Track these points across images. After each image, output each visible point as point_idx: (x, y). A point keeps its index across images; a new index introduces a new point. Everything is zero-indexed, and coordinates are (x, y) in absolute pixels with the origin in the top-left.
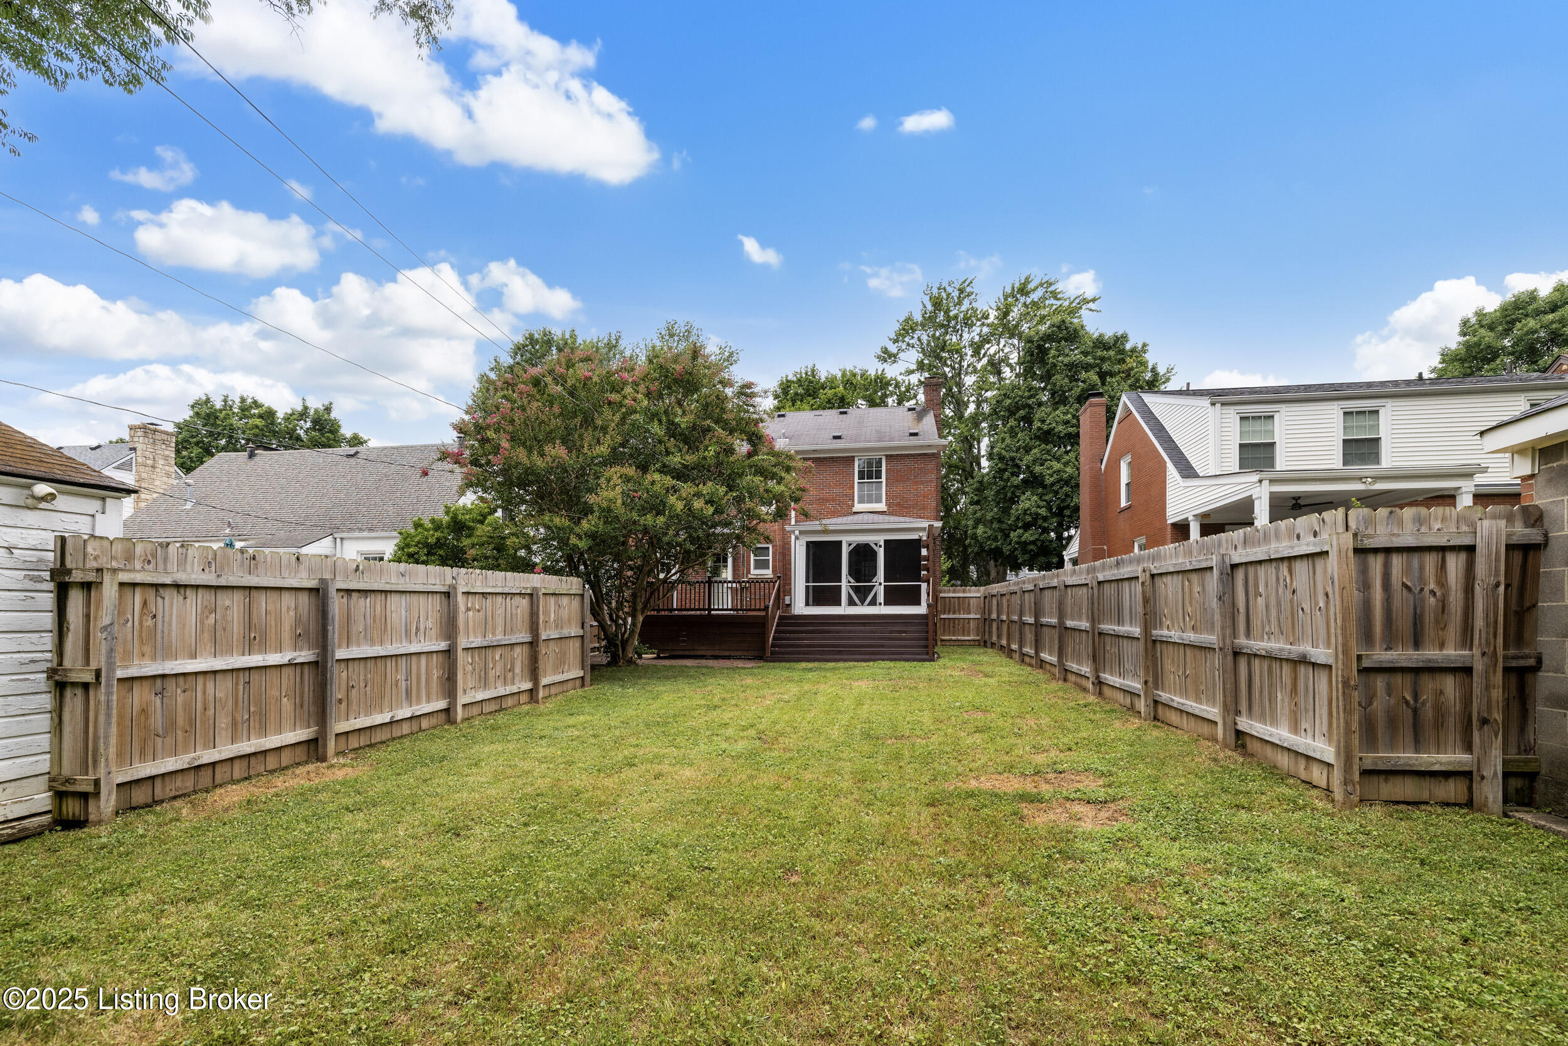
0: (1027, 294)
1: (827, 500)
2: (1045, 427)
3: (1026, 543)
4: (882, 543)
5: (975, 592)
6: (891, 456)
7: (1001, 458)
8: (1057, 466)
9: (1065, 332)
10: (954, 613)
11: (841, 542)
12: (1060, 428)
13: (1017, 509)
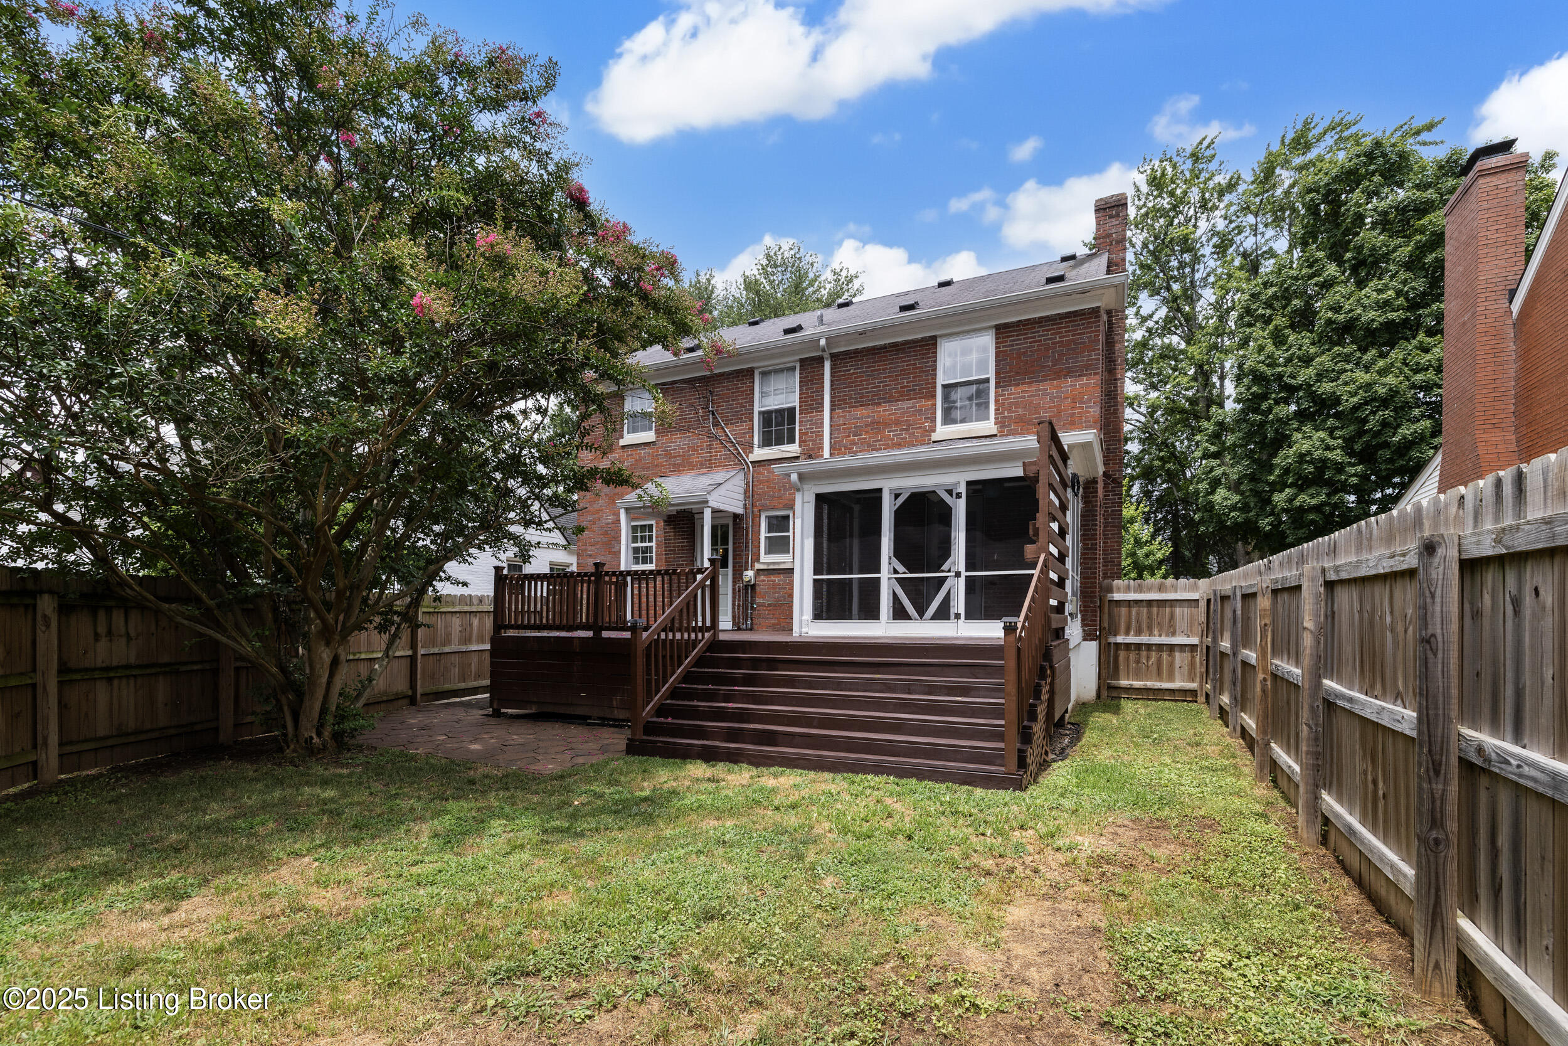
0: (1308, 146)
1: (886, 424)
2: (1341, 318)
3: (1301, 510)
4: (962, 489)
5: (1185, 589)
6: (1006, 326)
7: (1258, 378)
8: (1362, 376)
9: (1381, 161)
10: (1139, 633)
11: (880, 490)
12: (1372, 314)
13: (1285, 458)
